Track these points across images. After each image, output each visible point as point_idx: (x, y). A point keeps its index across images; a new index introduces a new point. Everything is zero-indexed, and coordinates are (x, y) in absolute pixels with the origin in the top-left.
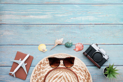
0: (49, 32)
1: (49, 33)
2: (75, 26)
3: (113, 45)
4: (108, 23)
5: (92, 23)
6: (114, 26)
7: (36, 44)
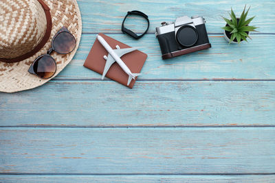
0: (111, 96)
1: (109, 100)
2: (169, 83)
3: (255, 126)
4: (244, 78)
5: (208, 78)
6: (258, 85)
7: (81, 125)
